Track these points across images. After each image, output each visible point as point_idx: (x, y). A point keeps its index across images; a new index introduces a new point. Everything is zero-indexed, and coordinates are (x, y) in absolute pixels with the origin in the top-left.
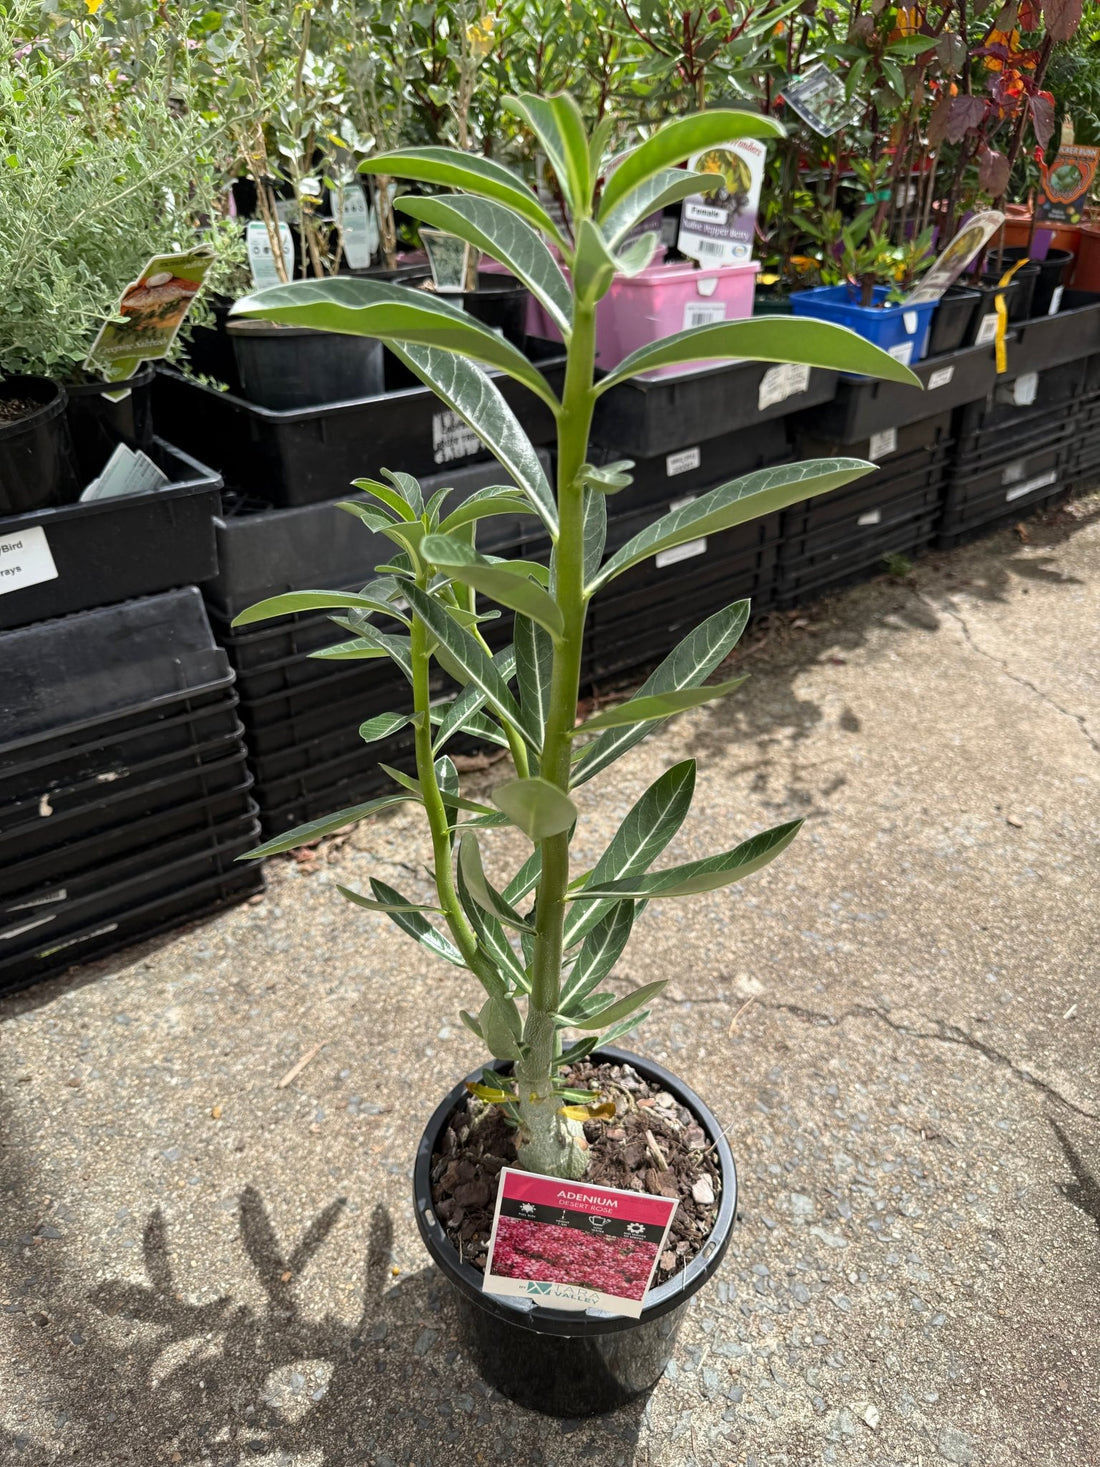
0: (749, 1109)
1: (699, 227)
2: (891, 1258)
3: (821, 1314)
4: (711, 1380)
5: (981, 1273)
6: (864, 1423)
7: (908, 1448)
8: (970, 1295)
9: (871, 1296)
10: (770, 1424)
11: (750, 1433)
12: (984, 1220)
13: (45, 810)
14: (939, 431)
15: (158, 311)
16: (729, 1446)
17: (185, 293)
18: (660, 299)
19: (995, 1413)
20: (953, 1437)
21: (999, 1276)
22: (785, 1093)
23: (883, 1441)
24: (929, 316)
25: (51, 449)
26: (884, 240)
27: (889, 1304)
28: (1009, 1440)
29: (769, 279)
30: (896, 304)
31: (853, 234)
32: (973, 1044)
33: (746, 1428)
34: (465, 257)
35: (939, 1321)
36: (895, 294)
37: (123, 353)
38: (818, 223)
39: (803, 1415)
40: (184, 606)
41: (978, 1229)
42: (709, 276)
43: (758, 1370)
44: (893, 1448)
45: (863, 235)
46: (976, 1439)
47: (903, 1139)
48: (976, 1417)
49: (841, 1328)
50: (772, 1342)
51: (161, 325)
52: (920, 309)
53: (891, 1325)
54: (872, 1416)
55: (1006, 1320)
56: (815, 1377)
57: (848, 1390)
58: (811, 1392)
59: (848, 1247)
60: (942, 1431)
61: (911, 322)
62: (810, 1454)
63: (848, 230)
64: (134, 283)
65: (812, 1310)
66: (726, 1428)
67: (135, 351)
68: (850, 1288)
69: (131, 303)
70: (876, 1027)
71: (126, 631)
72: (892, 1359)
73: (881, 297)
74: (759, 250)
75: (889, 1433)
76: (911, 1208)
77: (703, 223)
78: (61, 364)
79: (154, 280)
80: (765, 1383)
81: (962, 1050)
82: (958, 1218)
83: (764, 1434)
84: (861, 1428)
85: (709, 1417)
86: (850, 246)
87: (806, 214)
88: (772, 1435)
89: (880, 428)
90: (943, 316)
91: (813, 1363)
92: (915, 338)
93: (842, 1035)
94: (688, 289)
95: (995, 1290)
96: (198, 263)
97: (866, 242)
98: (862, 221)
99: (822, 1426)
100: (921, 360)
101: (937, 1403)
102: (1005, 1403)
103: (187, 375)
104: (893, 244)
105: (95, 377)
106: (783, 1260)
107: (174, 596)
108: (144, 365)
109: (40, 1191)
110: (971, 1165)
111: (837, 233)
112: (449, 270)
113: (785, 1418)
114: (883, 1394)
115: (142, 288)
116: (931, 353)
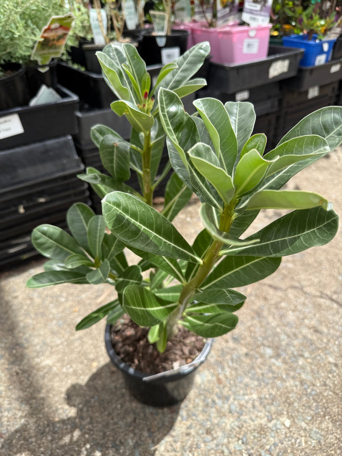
0: (253, 318)
1: (250, 11)
2: (298, 371)
3: (273, 388)
4: (233, 407)
5: (329, 378)
6: (284, 425)
7: (299, 434)
8: (325, 385)
9: (290, 383)
10: (252, 423)
11: (245, 425)
12: (331, 360)
13: (22, 210)
14: (333, 89)
15: (56, 38)
16: (237, 429)
17: (65, 32)
18: (235, 38)
19: (330, 425)
20: (315, 432)
21: (335, 379)
22: (265, 313)
23: (290, 432)
24: (332, 45)
25: (20, 87)
26: (317, 17)
27: (296, 386)
28: (335, 434)
29: (276, 33)
30: (320, 40)
31: (307, 15)
32: (332, 300)
33: (244, 424)
34: (166, 22)
35: (314, 393)
36: (321, 37)
37: (44, 54)
38: (294, 12)
39: (264, 421)
40: (66, 143)
41: (330, 363)
42: (253, 29)
43: (250, 405)
44: (294, 434)
45: (309, 16)
46: (323, 433)
47: (305, 331)
48: (323, 426)
49: (279, 393)
50: (255, 396)
51: (58, 44)
52: (329, 42)
53: (296, 393)
54: (288, 423)
55: (337, 394)
56: (269, 408)
57: (280, 414)
58: (267, 414)
59: (283, 366)
60: (312, 430)
61: (326, 47)
62: (265, 434)
63: (304, 14)
64: (46, 27)
65: (269, 386)
66: (237, 423)
67: (49, 53)
68: (283, 380)
69: (46, 35)
70: (298, 293)
71: (46, 151)
72: (296, 404)
73: (315, 39)
74: (271, 21)
75: (293, 429)
76: (306, 354)
77: (251, 10)
78: (23, 58)
79: (53, 26)
80: (252, 410)
81: (328, 302)
82: (322, 359)
83: (250, 426)
84: (283, 427)
85: (231, 420)
86: (305, 19)
87: (290, 9)
88: (252, 427)
89: (313, 86)
90: (337, 45)
91: (268, 404)
92: (327, 53)
93: (286, 295)
94: (245, 34)
95: (334, 384)
96: (68, 21)
97: (311, 18)
98: (309, 10)
99: (270, 425)
100: (329, 62)
101: (310, 420)
102: (334, 422)
103: (70, 65)
104: (321, 18)
105: (36, 62)
106: (261, 369)
107: (62, 139)
108: (53, 59)
109: (19, 332)
110: (329, 341)
111: (301, 14)
112: (160, 27)
113: (257, 422)
114: (292, 416)
115: (48, 30)
116: (333, 59)
